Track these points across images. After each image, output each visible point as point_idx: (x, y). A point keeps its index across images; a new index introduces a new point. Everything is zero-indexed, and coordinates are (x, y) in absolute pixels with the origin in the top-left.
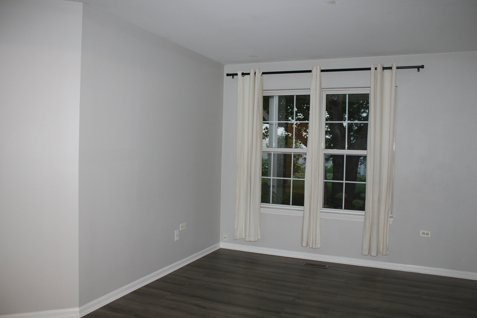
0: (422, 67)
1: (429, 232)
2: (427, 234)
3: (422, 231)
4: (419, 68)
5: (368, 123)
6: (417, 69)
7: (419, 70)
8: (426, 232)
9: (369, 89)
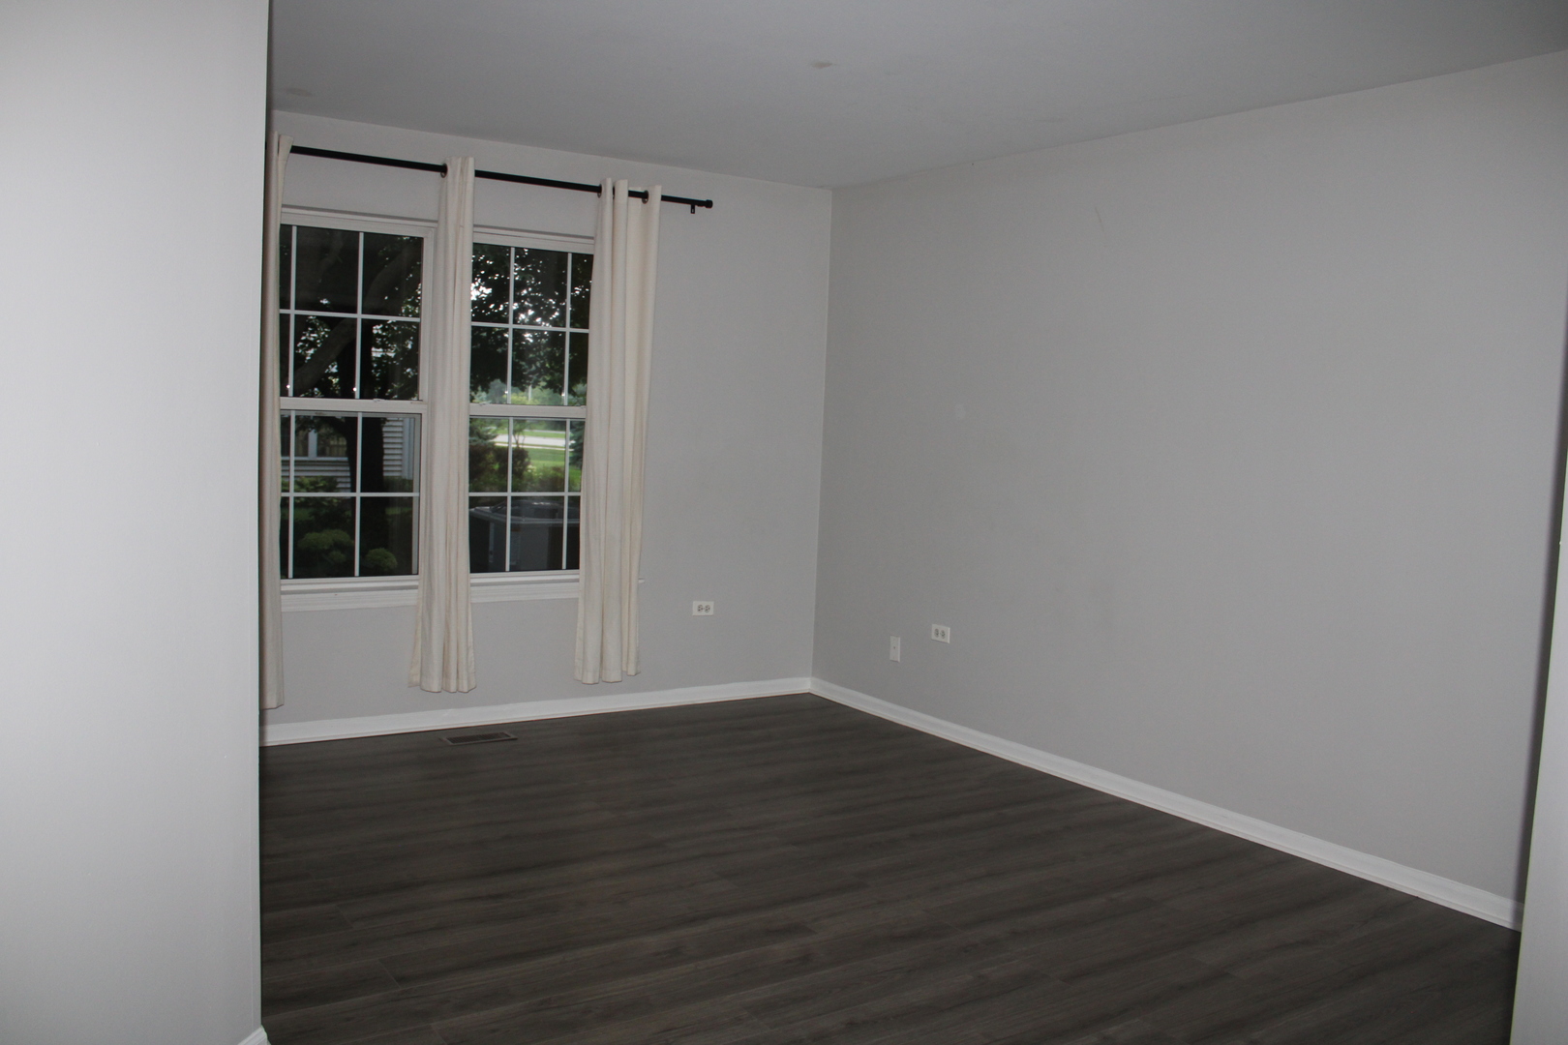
0: (708, 204)
1: (711, 604)
2: (707, 609)
3: (696, 604)
4: (694, 204)
5: (587, 335)
6: (689, 206)
7: (693, 211)
8: (704, 604)
9: (592, 241)
